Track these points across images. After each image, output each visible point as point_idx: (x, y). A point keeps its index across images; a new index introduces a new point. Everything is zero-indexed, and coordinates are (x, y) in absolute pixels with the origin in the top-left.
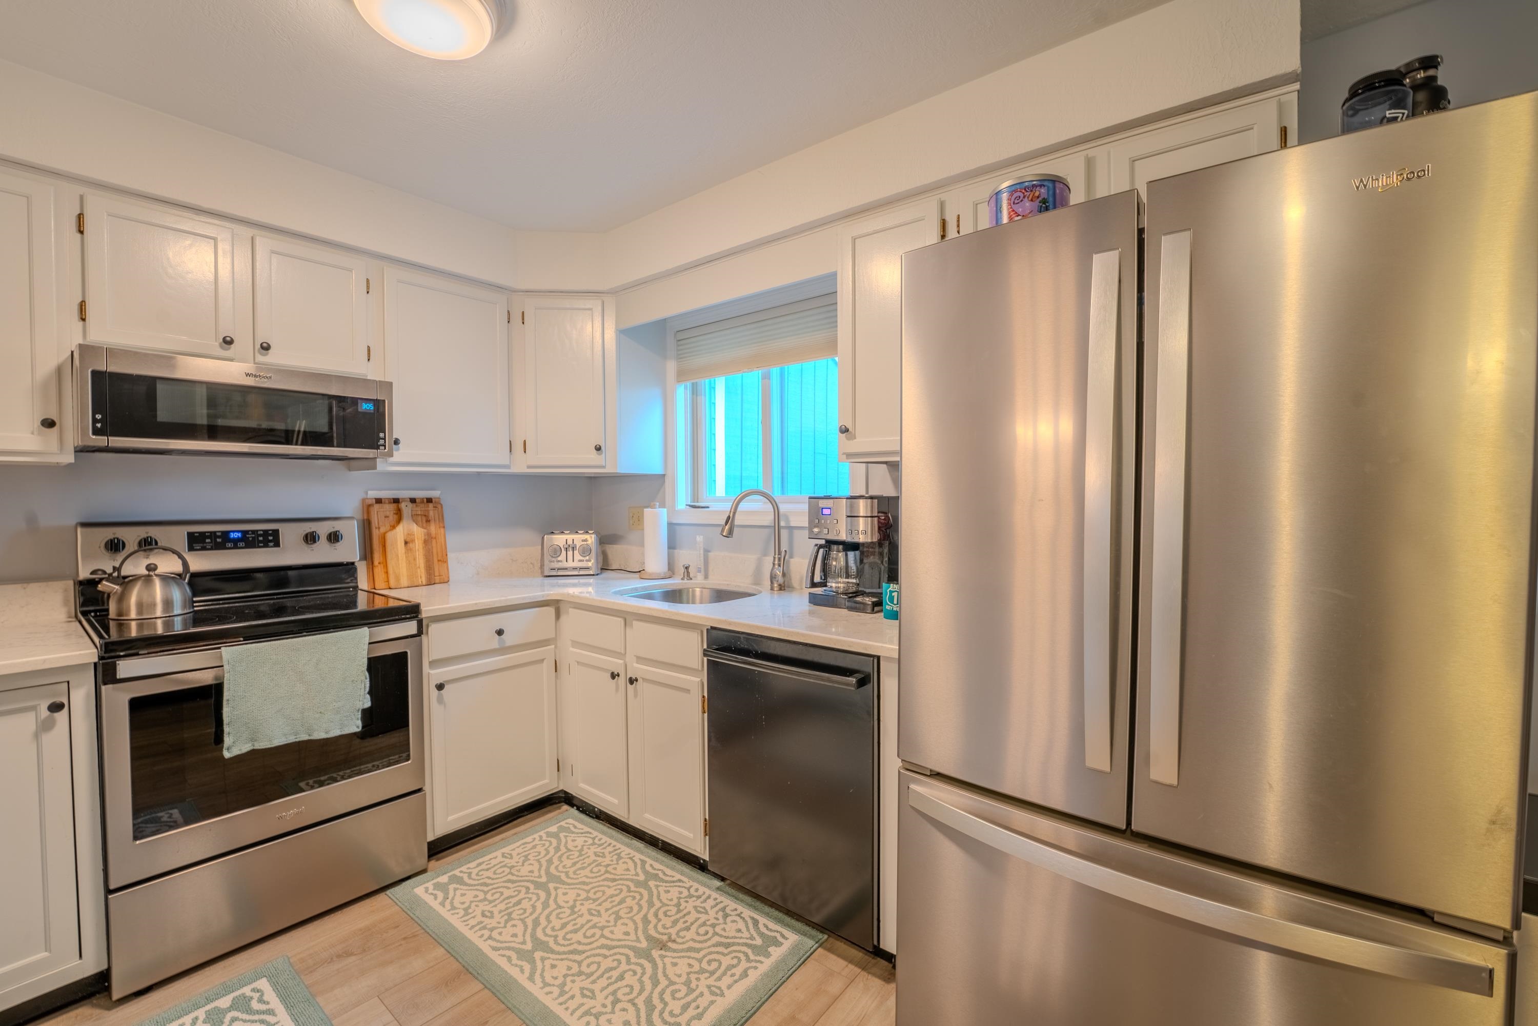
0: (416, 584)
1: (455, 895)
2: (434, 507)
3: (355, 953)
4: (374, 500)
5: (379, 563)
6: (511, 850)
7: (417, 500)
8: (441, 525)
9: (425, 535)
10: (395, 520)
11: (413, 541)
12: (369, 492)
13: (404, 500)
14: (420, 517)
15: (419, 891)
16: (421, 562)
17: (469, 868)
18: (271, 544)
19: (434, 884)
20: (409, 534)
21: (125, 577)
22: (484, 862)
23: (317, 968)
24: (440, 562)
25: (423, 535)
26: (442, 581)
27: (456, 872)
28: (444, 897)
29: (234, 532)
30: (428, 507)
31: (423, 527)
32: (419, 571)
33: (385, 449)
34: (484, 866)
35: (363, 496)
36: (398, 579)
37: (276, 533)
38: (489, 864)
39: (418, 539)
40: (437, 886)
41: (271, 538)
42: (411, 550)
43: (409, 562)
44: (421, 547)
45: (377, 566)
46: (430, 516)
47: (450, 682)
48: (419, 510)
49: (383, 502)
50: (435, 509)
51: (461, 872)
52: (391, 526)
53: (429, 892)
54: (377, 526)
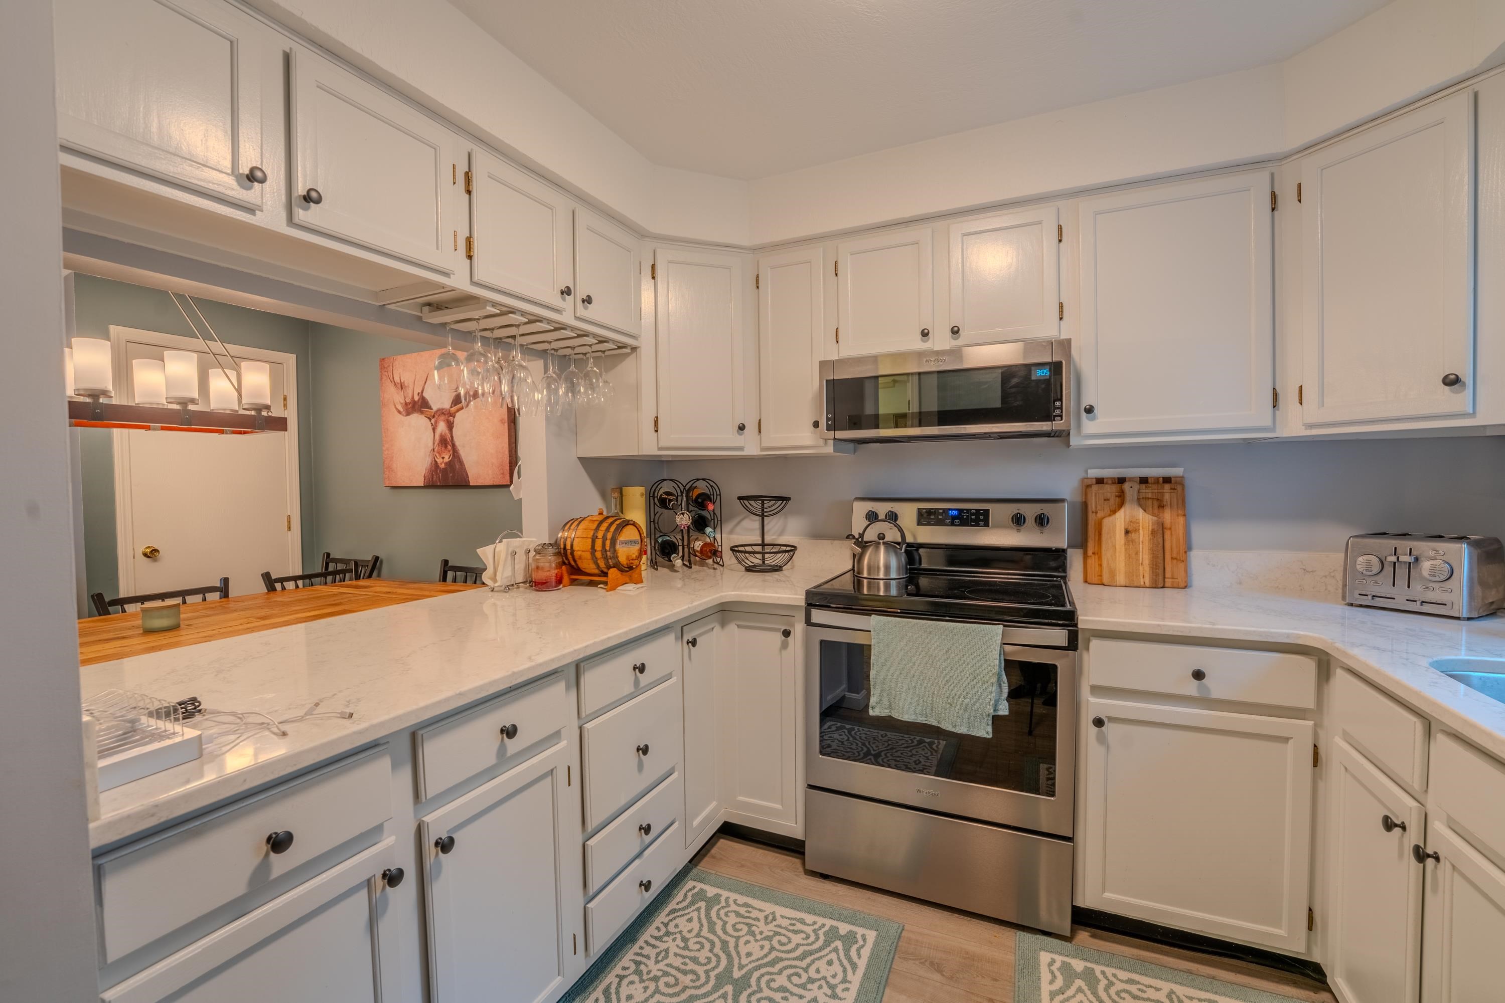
0: (1136, 584)
1: (1074, 996)
2: (1171, 489)
3: (944, 973)
4: (1094, 480)
5: (1093, 553)
6: (1187, 997)
7: (1150, 480)
8: (1180, 512)
9: (1153, 524)
10: (1116, 504)
11: (1137, 530)
12: (1089, 471)
13: (1132, 479)
14: (1150, 501)
15: (1045, 957)
16: (1145, 557)
17: (1114, 975)
18: (982, 523)
19: (1063, 963)
20: (1131, 522)
21: (866, 542)
22: (1138, 983)
23: (910, 959)
24: (1175, 561)
25: (1151, 524)
26: (1175, 585)
27: (1098, 969)
28: (1061, 988)
29: (952, 510)
30: (1163, 488)
31: (1153, 515)
32: (1141, 568)
33: (1062, 420)
34: (1133, 989)
35: (1083, 475)
36: (1113, 574)
37: (987, 512)
38: (1143, 991)
39: (1143, 528)
40: (1066, 969)
41: (982, 517)
42: (1133, 541)
43: (1129, 555)
44: (1147, 539)
45: (1091, 556)
46: (1165, 500)
47: (1110, 719)
48: (1148, 492)
49: (1105, 482)
50: (1172, 491)
51: (1103, 973)
52: (1110, 511)
53: (1051, 968)
54: (1094, 509)
